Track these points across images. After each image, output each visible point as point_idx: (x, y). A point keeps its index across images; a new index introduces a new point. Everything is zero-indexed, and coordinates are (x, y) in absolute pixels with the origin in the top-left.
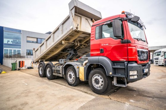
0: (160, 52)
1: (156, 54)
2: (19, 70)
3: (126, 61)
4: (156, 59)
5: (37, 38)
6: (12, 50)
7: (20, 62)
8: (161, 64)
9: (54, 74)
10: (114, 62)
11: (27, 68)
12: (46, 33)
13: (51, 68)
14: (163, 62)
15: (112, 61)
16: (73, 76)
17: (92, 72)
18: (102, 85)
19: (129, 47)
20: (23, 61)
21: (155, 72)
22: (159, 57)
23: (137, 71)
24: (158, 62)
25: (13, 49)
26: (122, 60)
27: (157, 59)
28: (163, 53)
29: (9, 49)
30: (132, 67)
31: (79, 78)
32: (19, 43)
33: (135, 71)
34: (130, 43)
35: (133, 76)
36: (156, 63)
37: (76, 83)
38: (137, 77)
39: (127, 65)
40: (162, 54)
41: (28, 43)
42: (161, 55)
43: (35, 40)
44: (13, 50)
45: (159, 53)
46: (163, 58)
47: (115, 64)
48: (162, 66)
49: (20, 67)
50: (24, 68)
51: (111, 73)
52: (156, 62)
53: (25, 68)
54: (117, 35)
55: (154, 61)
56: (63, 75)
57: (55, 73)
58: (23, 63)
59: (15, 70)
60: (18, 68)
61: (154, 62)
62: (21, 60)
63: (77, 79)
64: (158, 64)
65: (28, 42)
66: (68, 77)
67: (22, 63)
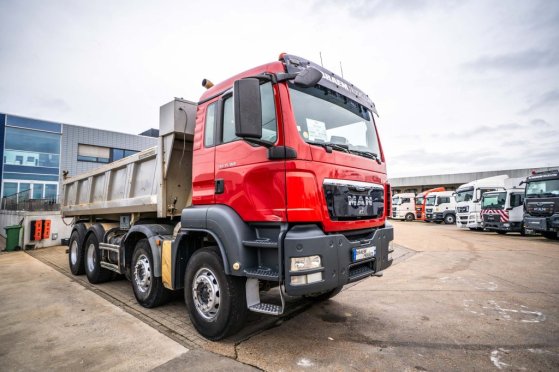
0: (472, 189)
1: (463, 195)
2: (29, 248)
3: (283, 223)
4: (461, 212)
5: (111, 149)
6: (29, 184)
7: (33, 224)
8: (474, 225)
9: (104, 264)
10: (253, 226)
11: (59, 241)
12: (142, 134)
13: (97, 246)
14: (480, 220)
15: (247, 223)
16: (147, 273)
17: (194, 259)
18: (216, 306)
19: (290, 174)
20: (44, 221)
21: (448, 250)
22: (470, 204)
23: (321, 257)
24: (466, 218)
25: (32, 183)
26: (272, 218)
27: (464, 210)
28: (479, 192)
29: (19, 182)
30: (299, 244)
31: (160, 278)
32: (52, 165)
33: (312, 258)
34: (295, 158)
35: (305, 273)
36: (463, 223)
37: (155, 296)
38: (323, 277)
39: (284, 236)
40: (477, 195)
41: (80, 163)
42: (474, 199)
43: (106, 154)
44: (32, 187)
45: (469, 193)
46: (479, 207)
47: (257, 231)
48: (479, 230)
49: (32, 238)
50: (48, 242)
51: (236, 266)
52: (461, 218)
53: (54, 243)
54: (245, 132)
55: (458, 215)
56: (121, 267)
57: (108, 261)
58: (46, 227)
59: (17, 249)
60: (27, 241)
61: (458, 219)
62: (38, 216)
63: (157, 281)
64: (468, 225)
65: (81, 159)
66: (137, 277)
67: (40, 228)
